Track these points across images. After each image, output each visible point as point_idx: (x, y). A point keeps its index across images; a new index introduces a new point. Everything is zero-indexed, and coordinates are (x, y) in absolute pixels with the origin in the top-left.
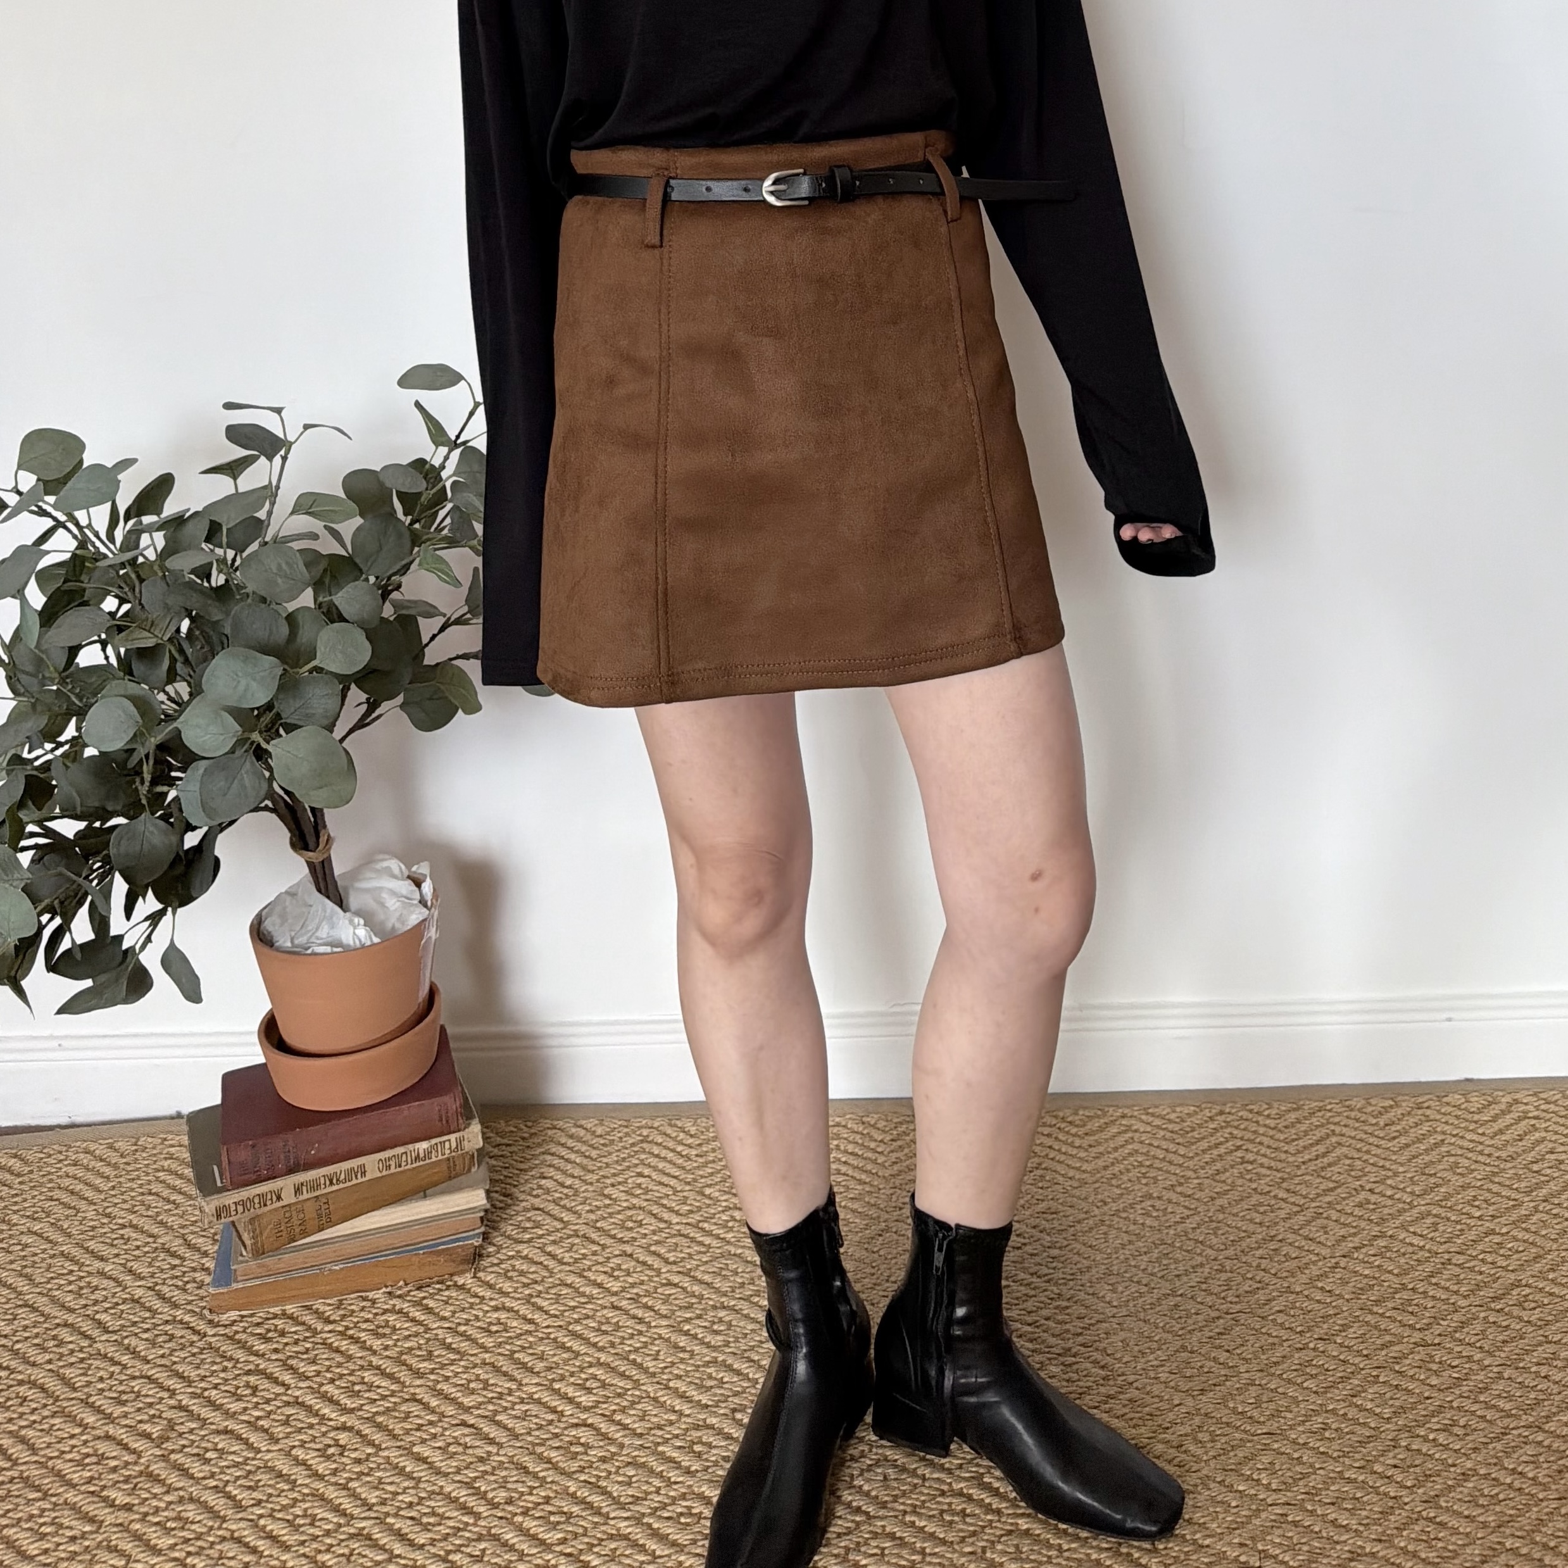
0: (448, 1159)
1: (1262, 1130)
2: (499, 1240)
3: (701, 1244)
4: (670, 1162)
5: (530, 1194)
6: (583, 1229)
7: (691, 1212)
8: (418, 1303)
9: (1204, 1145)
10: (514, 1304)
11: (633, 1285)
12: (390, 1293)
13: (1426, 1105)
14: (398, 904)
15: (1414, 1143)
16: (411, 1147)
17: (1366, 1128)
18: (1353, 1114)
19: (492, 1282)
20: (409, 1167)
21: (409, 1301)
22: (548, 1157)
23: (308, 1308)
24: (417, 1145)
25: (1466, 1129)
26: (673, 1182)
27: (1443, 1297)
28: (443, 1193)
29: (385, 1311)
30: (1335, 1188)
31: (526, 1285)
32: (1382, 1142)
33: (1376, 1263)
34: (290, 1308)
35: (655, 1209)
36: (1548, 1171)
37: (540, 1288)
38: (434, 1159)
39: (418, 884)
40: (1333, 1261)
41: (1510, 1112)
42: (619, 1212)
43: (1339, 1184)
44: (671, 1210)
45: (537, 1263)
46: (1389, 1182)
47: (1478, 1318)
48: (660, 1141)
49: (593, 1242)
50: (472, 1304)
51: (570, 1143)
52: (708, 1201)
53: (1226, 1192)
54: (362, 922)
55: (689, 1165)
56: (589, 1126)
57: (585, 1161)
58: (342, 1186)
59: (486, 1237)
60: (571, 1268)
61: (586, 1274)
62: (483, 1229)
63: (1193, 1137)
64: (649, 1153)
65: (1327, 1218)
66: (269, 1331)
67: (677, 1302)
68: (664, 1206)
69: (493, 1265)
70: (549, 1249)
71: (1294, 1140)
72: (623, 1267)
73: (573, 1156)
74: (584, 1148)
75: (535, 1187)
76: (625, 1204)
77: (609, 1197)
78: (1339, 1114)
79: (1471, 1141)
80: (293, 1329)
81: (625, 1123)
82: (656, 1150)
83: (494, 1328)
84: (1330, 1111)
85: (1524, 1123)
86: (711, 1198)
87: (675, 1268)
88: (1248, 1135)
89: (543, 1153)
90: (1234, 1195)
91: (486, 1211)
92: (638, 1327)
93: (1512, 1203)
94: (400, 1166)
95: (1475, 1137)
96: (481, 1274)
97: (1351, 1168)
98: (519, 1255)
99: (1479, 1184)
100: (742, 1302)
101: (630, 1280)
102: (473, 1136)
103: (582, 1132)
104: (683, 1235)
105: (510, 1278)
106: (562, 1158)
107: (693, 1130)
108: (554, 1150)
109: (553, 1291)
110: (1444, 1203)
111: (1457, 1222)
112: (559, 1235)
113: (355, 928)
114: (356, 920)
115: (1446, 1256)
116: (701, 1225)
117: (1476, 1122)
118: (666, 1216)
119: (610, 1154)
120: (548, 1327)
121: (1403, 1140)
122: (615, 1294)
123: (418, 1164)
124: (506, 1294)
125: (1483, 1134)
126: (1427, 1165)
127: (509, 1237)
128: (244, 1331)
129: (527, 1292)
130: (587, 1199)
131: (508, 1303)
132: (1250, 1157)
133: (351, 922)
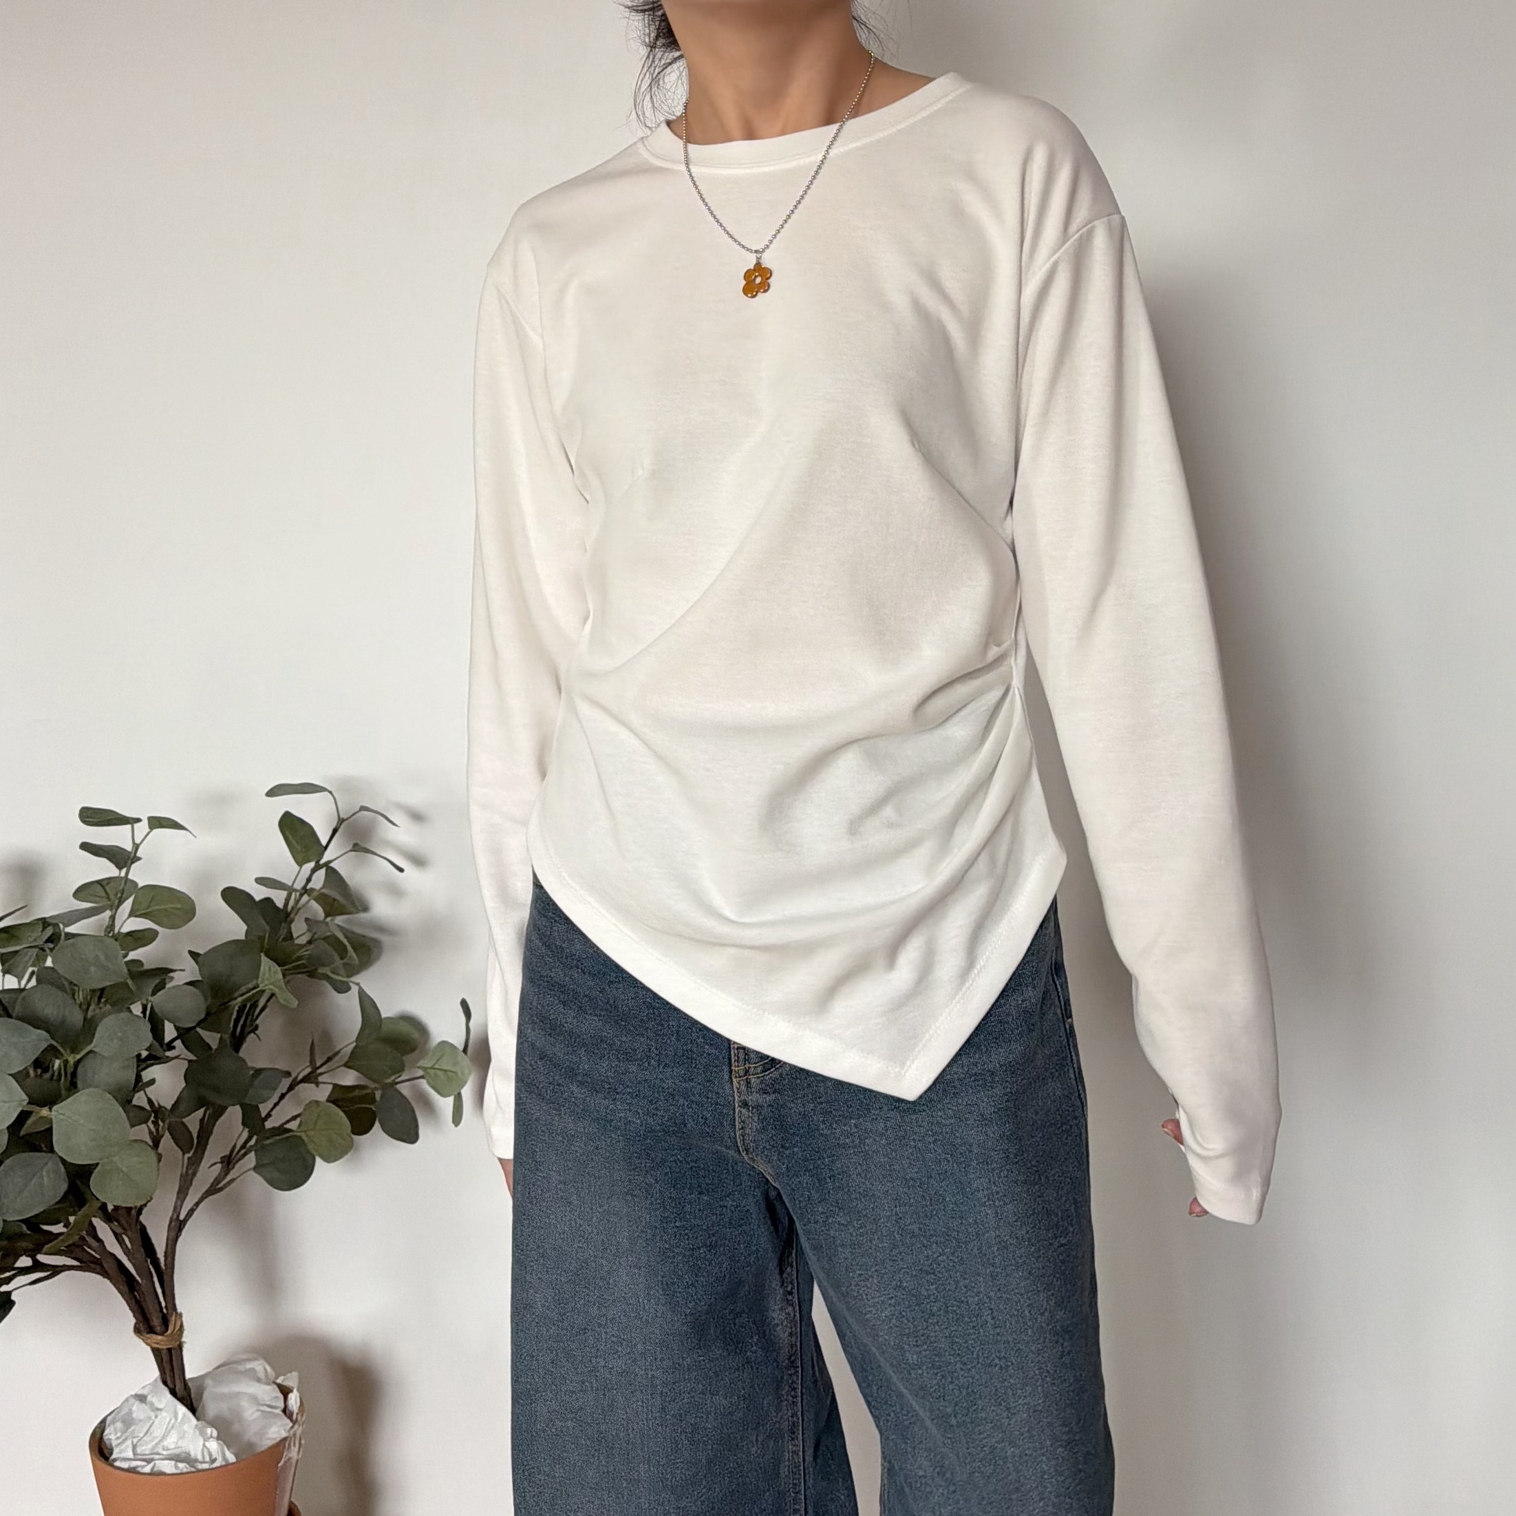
14: (259, 1413)
39: (285, 1391)
54: (215, 1433)
113: (205, 1440)
114: (209, 1430)
133: (202, 1433)
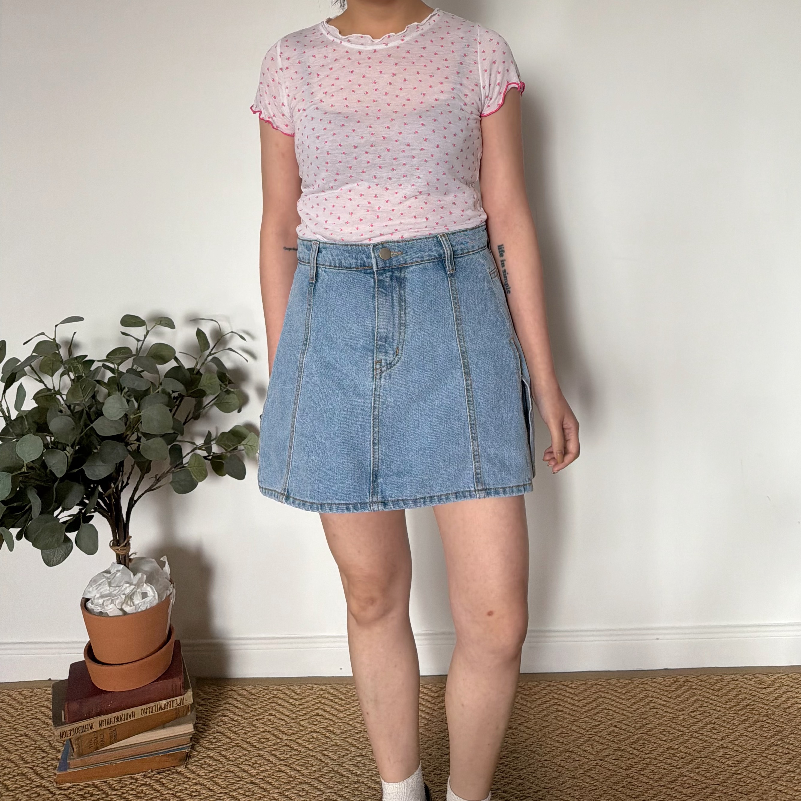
0: (176, 709)
1: (567, 695)
2: (199, 748)
3: (296, 750)
4: (286, 708)
5: (217, 725)
6: (241, 743)
7: (293, 734)
8: (157, 781)
9: (539, 702)
10: (205, 782)
11: (263, 772)
12: (144, 775)
13: (645, 682)
15: (638, 702)
16: (157, 703)
17: (616, 694)
18: (611, 687)
19: (195, 770)
20: (156, 712)
21: (154, 780)
22: (227, 706)
23: (105, 782)
24: (161, 702)
25: (663, 695)
26: (286, 718)
27: (647, 781)
28: (173, 725)
29: (142, 785)
30: (599, 725)
31: (211, 772)
32: (623, 701)
33: (615, 764)
34: (97, 782)
35: (276, 732)
36: (699, 717)
37: (217, 773)
38: (169, 709)
40: (595, 762)
41: (684, 686)
42: (258, 734)
43: (601, 723)
44: (283, 732)
45: (217, 760)
46: (624, 722)
47: (661, 792)
48: (282, 697)
49: (245, 749)
50: (184, 781)
51: (239, 698)
52: (302, 728)
53: (547, 726)
55: (295, 709)
56: (249, 689)
57: (245, 708)
58: (123, 722)
59: (193, 747)
60: (233, 763)
61: (240, 766)
62: (191, 744)
63: (535, 698)
64: (276, 703)
65: (594, 740)
66: (85, 793)
67: (283, 780)
68: (280, 730)
69: (195, 761)
70: (223, 753)
71: (581, 700)
72: (258, 762)
73: (239, 705)
74: (245, 701)
75: (220, 721)
76: (261, 730)
77: (254, 726)
78: (604, 687)
79: (665, 701)
80: (97, 793)
81: (266, 688)
82: (280, 702)
83: (194, 794)
84: (600, 685)
85: (690, 691)
86: (303, 727)
87: (283, 763)
88: (561, 697)
89: (225, 703)
90: (552, 728)
91: (193, 735)
92: (264, 793)
93: (681, 733)
94: (152, 712)
95: (667, 699)
96: (189, 766)
97: (608, 714)
98: (208, 757)
99: (666, 723)
100: (314, 780)
101: (262, 769)
102: (188, 697)
103: (245, 693)
104: (288, 746)
105: (203, 768)
106: (234, 706)
107: (298, 691)
108: (230, 702)
109: (224, 775)
110: (649, 733)
111: (655, 743)
112: (228, 746)
115: (648, 760)
116: (297, 740)
117: (667, 691)
118: (280, 736)
119: (257, 703)
120: (220, 793)
121: (633, 700)
122: (254, 776)
123: (161, 711)
124: (201, 776)
125: (670, 698)
126: (643, 713)
127: (204, 747)
128: (73, 793)
129: (211, 775)
130: (244, 727)
131: (201, 780)
132: (560, 708)
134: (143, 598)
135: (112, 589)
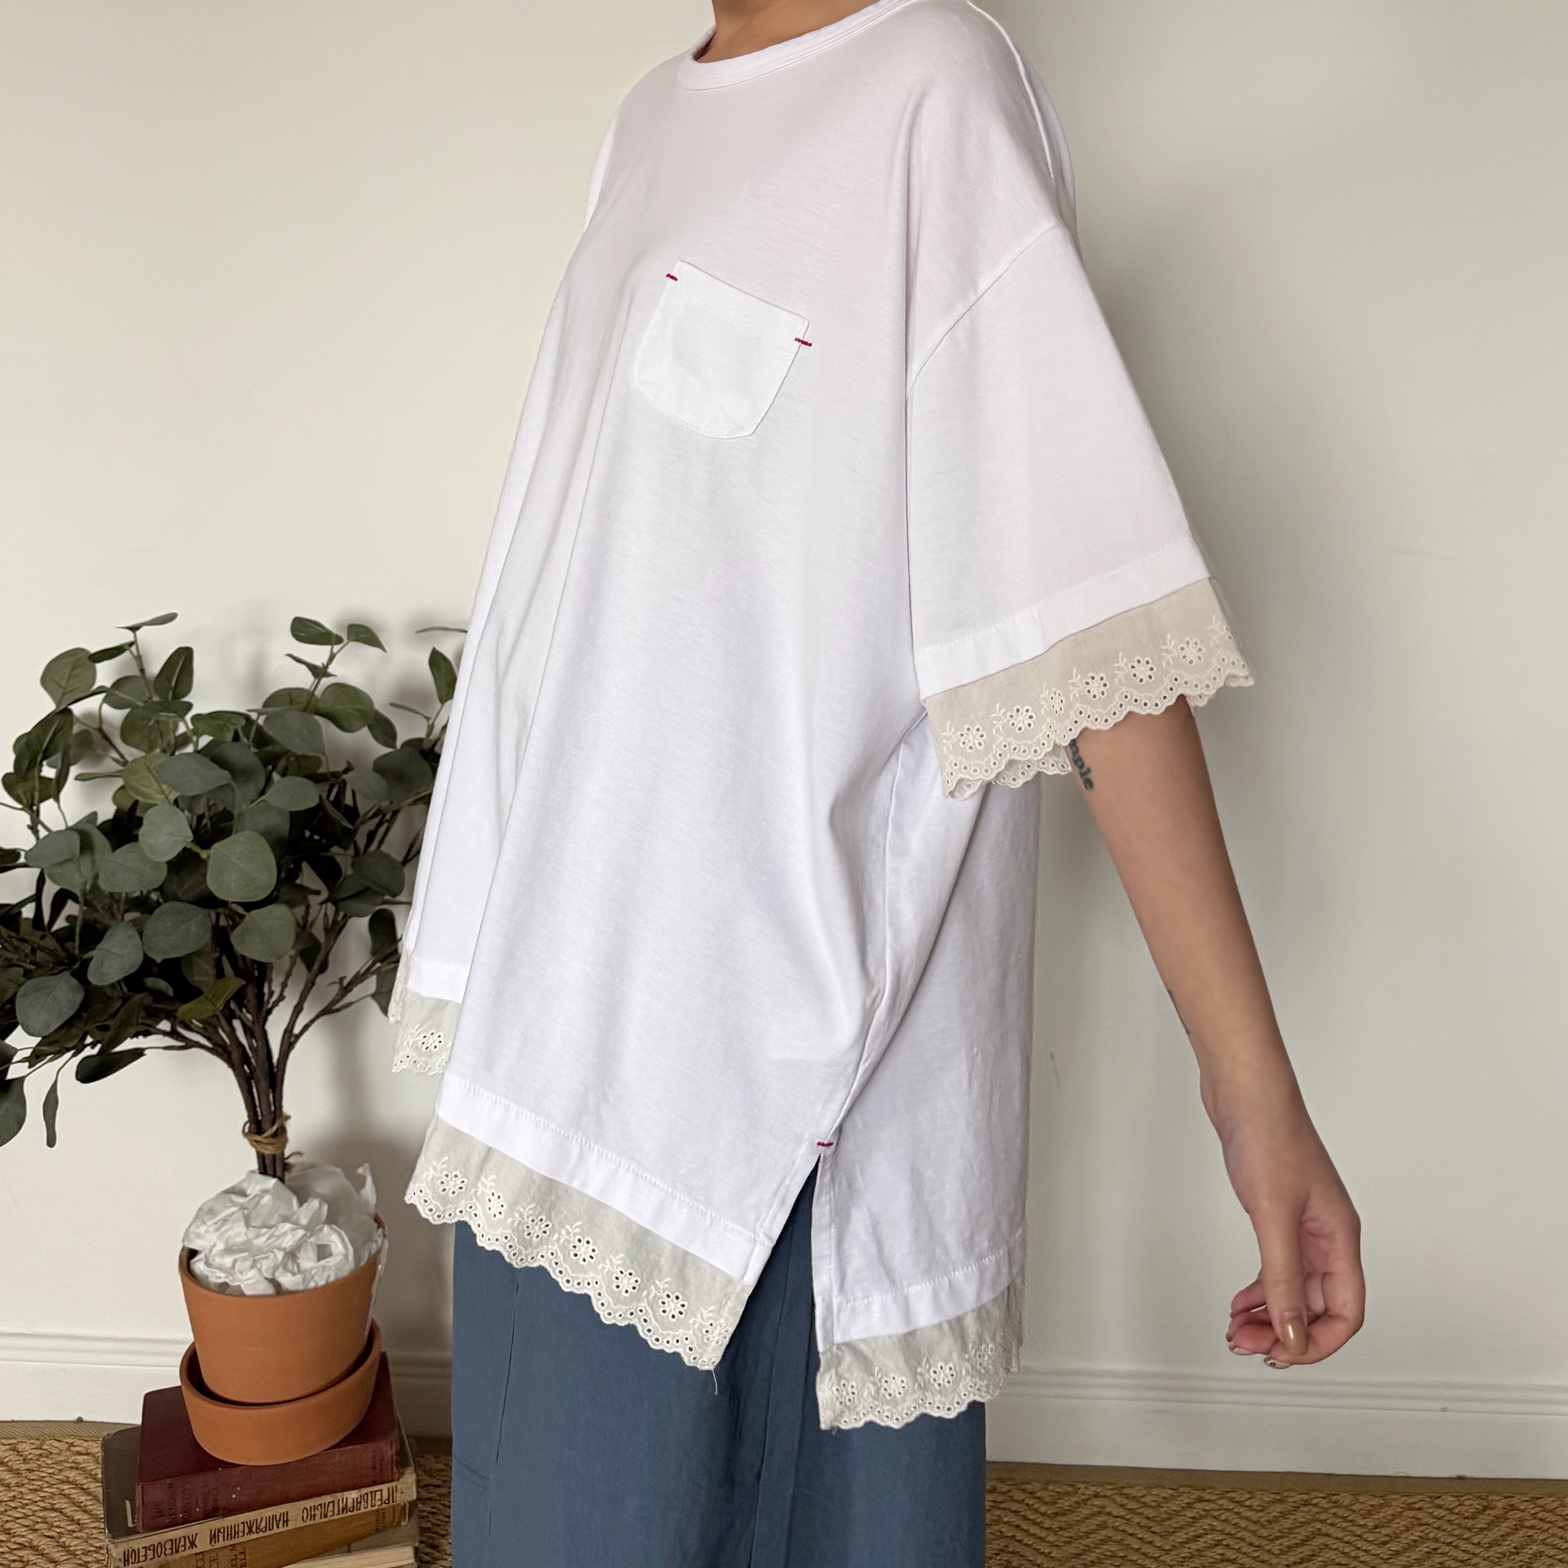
0: (377, 1511)
13: (1417, 1506)
16: (339, 1495)
18: (1341, 1512)
20: (335, 1517)
24: (347, 1494)
25: (1460, 1537)
28: (368, 1548)
38: (363, 1510)
41: (1505, 1519)
58: (261, 1534)
63: (1171, 1526)
71: (1277, 1538)
78: (1325, 1510)
84: (1315, 1505)
85: (1521, 1533)
88: (1229, 1529)
94: (326, 1516)
95: (1469, 1547)
102: (407, 1486)
117: (1470, 1529)
121: (1394, 1546)
123: (345, 1515)
125: (1478, 1544)
134: (320, 1258)
135: (252, 1233)
